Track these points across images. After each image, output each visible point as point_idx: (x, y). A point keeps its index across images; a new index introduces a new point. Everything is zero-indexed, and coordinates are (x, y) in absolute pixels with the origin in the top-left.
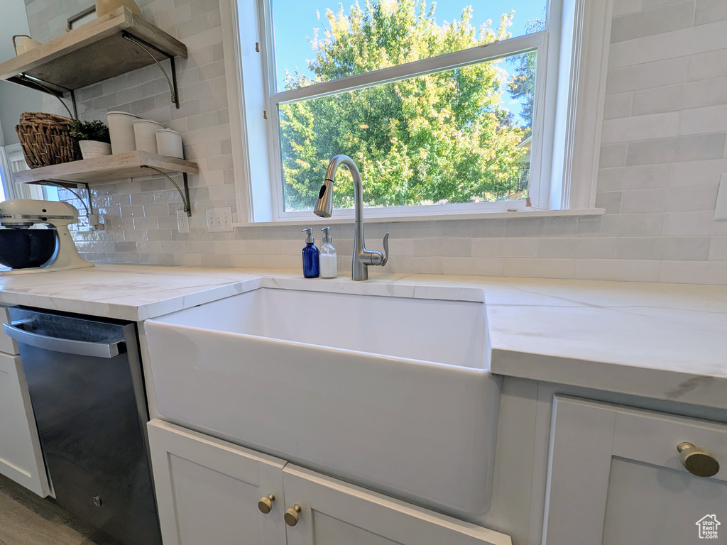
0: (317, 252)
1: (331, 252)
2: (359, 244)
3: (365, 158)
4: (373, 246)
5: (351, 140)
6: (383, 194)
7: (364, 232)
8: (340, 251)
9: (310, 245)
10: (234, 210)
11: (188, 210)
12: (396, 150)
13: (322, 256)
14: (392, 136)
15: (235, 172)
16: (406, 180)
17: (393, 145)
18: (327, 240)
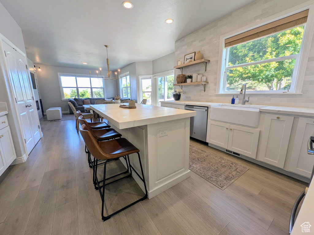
0: (235, 99)
1: (238, 99)
2: (244, 98)
3: (250, 60)
4: (247, 99)
5: (243, 52)
6: (258, 76)
7: (246, 96)
8: (240, 100)
9: (233, 98)
10: (215, 91)
11: (205, 91)
12: (269, 54)
13: (236, 100)
14: (268, 47)
15: (217, 84)
16: (273, 69)
17: (268, 52)
18: (237, 97)
